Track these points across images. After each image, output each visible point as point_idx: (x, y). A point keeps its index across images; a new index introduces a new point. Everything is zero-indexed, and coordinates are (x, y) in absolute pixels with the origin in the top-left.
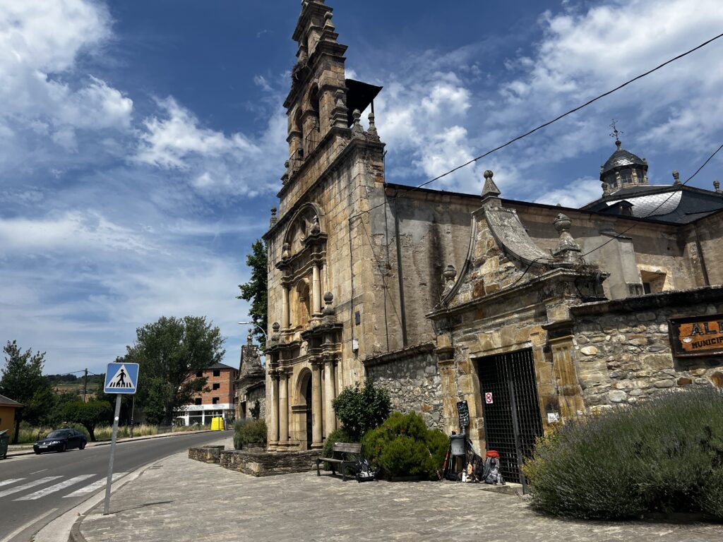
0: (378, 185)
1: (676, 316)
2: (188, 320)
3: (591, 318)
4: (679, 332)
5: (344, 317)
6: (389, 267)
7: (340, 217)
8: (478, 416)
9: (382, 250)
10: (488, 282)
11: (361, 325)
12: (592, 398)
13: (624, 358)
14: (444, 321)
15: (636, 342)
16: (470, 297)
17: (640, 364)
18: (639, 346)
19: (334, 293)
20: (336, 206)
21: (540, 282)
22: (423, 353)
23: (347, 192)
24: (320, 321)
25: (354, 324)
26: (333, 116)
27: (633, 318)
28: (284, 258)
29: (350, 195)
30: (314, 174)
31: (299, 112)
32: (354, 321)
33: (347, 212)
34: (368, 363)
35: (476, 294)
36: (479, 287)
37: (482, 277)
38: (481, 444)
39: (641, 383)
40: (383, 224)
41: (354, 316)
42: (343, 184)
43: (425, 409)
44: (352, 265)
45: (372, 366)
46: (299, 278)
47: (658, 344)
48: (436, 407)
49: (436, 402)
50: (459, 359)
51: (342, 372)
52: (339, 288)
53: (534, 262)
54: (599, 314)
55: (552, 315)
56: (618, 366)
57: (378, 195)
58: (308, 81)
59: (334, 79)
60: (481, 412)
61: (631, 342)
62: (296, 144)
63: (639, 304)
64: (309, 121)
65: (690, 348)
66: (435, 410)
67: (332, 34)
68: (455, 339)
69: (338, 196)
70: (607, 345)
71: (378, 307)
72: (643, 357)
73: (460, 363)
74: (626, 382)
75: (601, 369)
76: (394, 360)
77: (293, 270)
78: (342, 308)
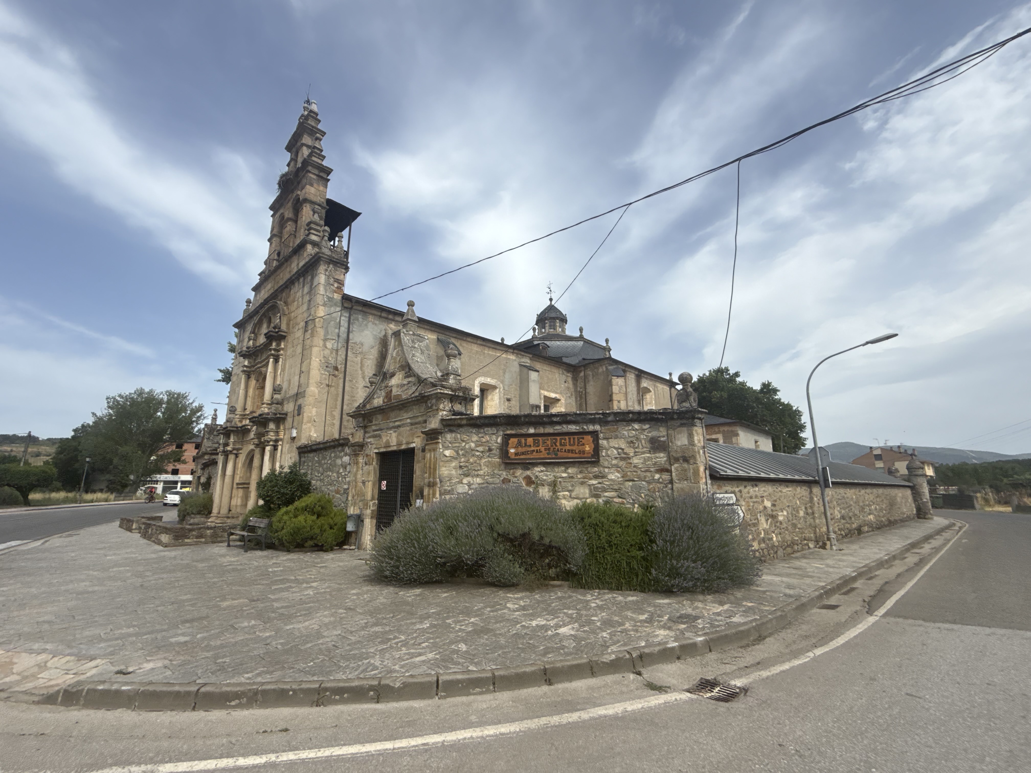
0: (337, 297)
1: (508, 432)
2: (170, 394)
3: (454, 429)
4: (508, 444)
5: (289, 407)
6: (336, 369)
7: (299, 319)
8: (373, 499)
9: (331, 353)
10: (395, 391)
11: (301, 416)
12: (445, 490)
13: (471, 460)
14: (361, 419)
15: (481, 449)
16: (381, 402)
17: (480, 466)
18: (482, 452)
19: (285, 386)
20: (298, 307)
21: (425, 396)
22: (343, 445)
23: (307, 298)
24: (269, 409)
25: (296, 414)
26: (307, 228)
27: (482, 431)
28: (248, 348)
29: (310, 301)
30: (284, 276)
31: (282, 216)
32: (296, 412)
33: (306, 315)
34: (301, 450)
35: (386, 400)
36: (388, 395)
37: (392, 386)
38: (371, 522)
39: (479, 480)
40: (337, 331)
41: (297, 408)
42: (306, 289)
43: (337, 492)
44: (302, 363)
45: (305, 452)
46: (259, 368)
47: (494, 452)
48: (346, 490)
49: (346, 487)
50: (366, 452)
51: (281, 456)
52: (289, 381)
53: (426, 379)
54: (460, 426)
55: (430, 423)
56: (466, 466)
57: (336, 305)
58: (292, 192)
59: (315, 195)
60: (376, 497)
61: (478, 449)
62: (276, 246)
63: (487, 421)
64: (289, 227)
65: (513, 457)
66: (344, 493)
67: (320, 155)
68: (367, 435)
69: (300, 299)
70: (462, 450)
71: (320, 402)
72: (483, 461)
73: (367, 455)
74: (469, 479)
75: (455, 468)
76: (321, 449)
77: (255, 360)
78: (288, 399)
